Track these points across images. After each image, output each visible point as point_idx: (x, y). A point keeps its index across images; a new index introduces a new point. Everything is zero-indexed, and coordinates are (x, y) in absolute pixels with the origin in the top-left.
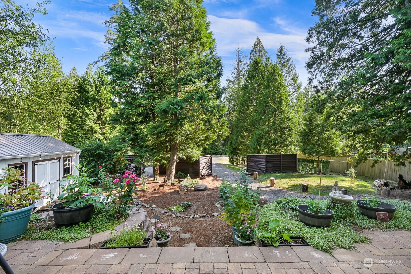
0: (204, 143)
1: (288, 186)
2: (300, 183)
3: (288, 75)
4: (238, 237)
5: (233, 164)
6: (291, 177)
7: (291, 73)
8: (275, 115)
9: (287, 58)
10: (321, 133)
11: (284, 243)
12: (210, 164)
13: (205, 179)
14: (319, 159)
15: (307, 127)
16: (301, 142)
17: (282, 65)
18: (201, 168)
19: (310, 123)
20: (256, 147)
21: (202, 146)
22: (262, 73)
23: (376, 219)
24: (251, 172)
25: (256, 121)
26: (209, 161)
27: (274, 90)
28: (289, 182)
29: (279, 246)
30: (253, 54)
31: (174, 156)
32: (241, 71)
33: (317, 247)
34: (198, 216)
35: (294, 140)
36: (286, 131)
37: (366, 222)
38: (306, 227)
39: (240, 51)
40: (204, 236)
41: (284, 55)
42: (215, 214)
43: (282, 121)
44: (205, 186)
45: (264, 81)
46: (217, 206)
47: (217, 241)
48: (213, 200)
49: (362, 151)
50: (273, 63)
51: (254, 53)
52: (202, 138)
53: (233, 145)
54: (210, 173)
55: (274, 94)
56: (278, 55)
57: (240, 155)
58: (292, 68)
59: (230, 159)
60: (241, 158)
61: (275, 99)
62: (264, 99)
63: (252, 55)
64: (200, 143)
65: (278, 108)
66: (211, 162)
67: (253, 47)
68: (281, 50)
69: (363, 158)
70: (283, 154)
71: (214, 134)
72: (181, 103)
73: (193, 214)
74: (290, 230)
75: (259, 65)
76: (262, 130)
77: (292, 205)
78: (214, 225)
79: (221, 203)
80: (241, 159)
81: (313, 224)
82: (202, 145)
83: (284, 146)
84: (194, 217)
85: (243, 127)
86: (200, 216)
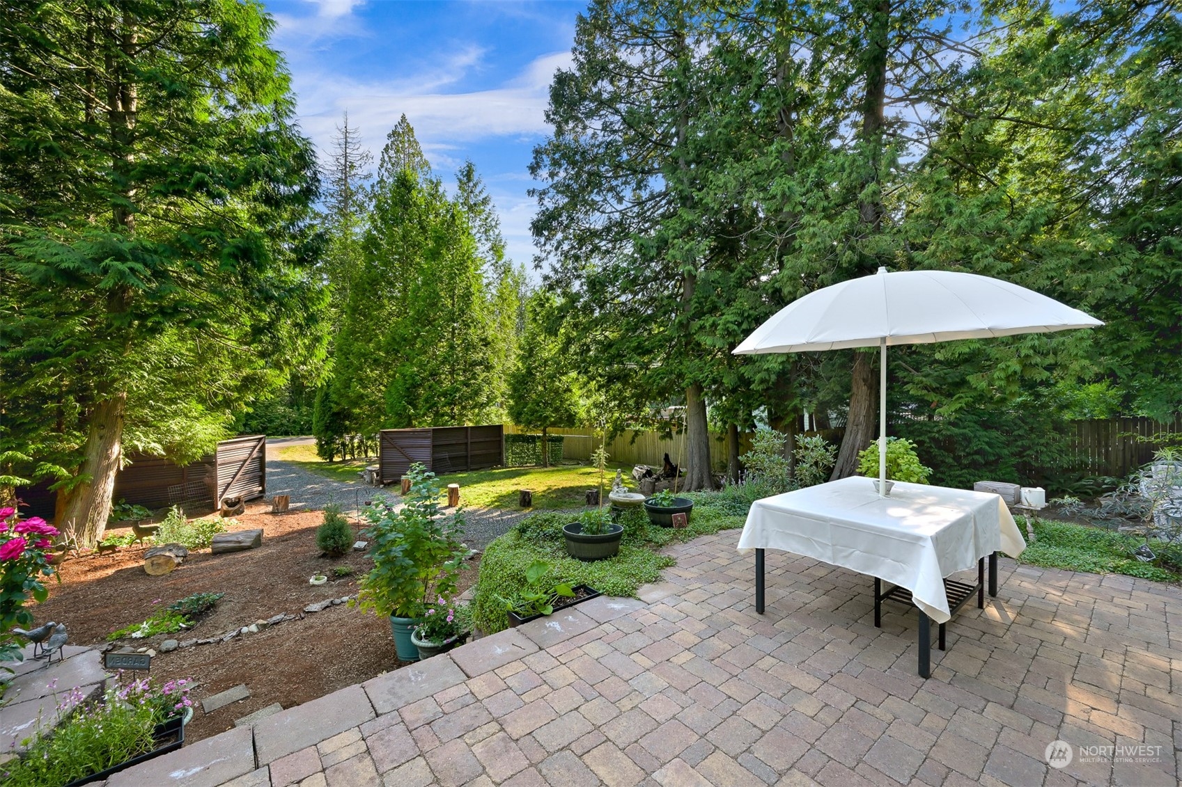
0: (237, 399)
1: (489, 500)
2: (514, 488)
3: (484, 237)
4: (420, 638)
5: (331, 460)
6: (493, 478)
7: (491, 233)
8: (454, 329)
9: (483, 196)
10: (552, 377)
11: (562, 604)
12: (256, 465)
13: (243, 512)
14: (545, 433)
15: (524, 363)
16: (511, 397)
17: (471, 209)
18: (221, 480)
19: (530, 356)
20: (405, 409)
21: (229, 407)
22: (420, 217)
23: (671, 526)
24: (393, 475)
25: (405, 340)
26: (255, 454)
27: (452, 267)
28: (491, 489)
29: (554, 611)
30: (390, 157)
31: (111, 444)
32: (352, 194)
33: (613, 594)
34: (253, 628)
35: (497, 393)
36: (478, 369)
37: (662, 535)
38: (584, 564)
39: (351, 136)
40: (297, 675)
41: (475, 185)
42: (315, 607)
43: (469, 347)
44: (254, 534)
45: (426, 239)
46: (317, 583)
47: (348, 672)
48: (296, 568)
49: (617, 415)
50: (450, 199)
51: (392, 153)
52: (232, 383)
53: (333, 405)
54: (256, 494)
55: (453, 278)
56: (460, 181)
57: (353, 433)
58: (493, 223)
59: (321, 447)
60: (356, 441)
61: (453, 290)
62: (425, 283)
63: (387, 159)
64: (220, 398)
65: (461, 314)
66: (262, 459)
67: (389, 136)
68: (468, 171)
69: (619, 428)
70: (471, 425)
71: (281, 370)
72: (155, 257)
73: (231, 627)
74: (562, 578)
75: (414, 193)
76: (421, 366)
77: (550, 530)
78: (320, 636)
79: (328, 573)
80: (356, 445)
81: (594, 556)
82: (227, 403)
83: (474, 407)
84: (240, 633)
85: (364, 355)
86: (264, 626)
